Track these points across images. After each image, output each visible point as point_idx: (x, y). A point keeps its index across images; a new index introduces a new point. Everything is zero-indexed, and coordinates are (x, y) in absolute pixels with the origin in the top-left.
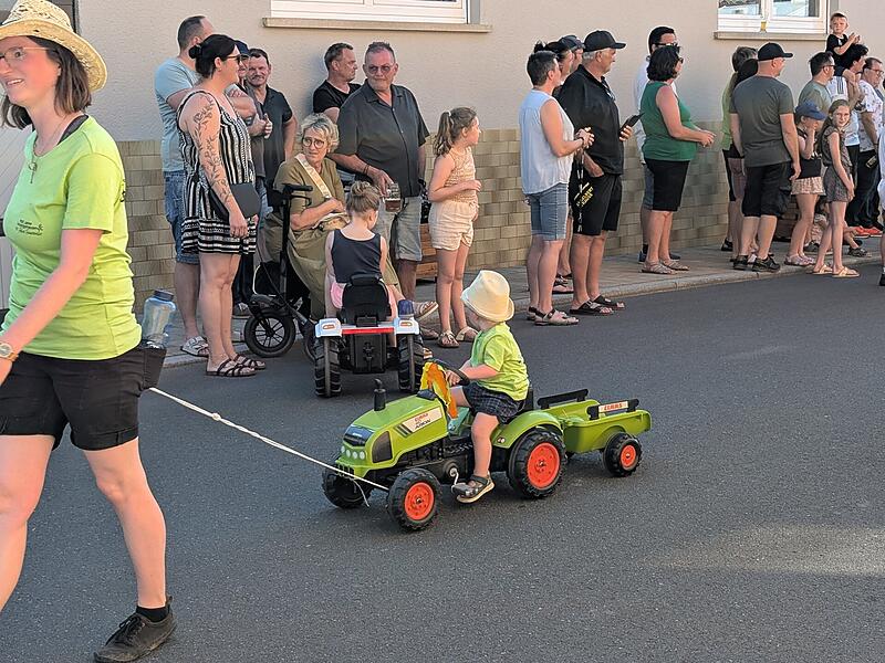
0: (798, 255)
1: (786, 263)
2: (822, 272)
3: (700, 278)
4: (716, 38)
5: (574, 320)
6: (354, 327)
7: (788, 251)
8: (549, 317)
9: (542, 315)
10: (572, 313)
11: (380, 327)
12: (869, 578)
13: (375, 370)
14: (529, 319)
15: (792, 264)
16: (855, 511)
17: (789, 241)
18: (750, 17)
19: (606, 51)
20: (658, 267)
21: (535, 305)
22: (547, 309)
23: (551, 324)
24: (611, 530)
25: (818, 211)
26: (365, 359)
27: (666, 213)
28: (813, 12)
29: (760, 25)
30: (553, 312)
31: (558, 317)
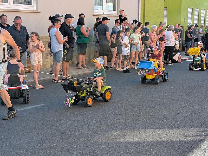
0: (113, 66)
1: (111, 67)
2: (118, 69)
3: (91, 71)
4: (93, 15)
5: (64, 82)
6: (11, 87)
7: (111, 64)
8: (58, 81)
9: (56, 81)
10: (63, 80)
11: (18, 87)
12: (135, 142)
13: (17, 98)
14: (53, 82)
15: (112, 67)
16: (131, 127)
17: (111, 62)
18: (100, 10)
19: (70, 19)
20: (81, 67)
21: (54, 78)
22: (57, 79)
23: (58, 83)
24: (77, 134)
25: (117, 55)
26: (14, 95)
27: (83, 55)
28: (114, 10)
29: (103, 12)
30: (59, 80)
31: (60, 81)
